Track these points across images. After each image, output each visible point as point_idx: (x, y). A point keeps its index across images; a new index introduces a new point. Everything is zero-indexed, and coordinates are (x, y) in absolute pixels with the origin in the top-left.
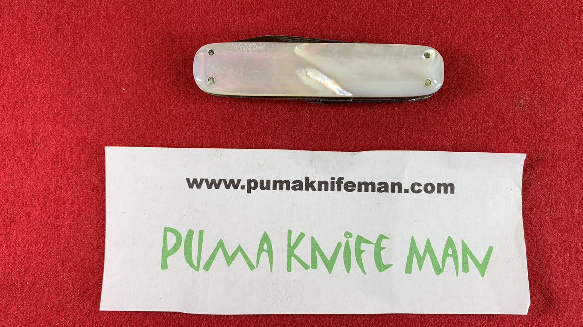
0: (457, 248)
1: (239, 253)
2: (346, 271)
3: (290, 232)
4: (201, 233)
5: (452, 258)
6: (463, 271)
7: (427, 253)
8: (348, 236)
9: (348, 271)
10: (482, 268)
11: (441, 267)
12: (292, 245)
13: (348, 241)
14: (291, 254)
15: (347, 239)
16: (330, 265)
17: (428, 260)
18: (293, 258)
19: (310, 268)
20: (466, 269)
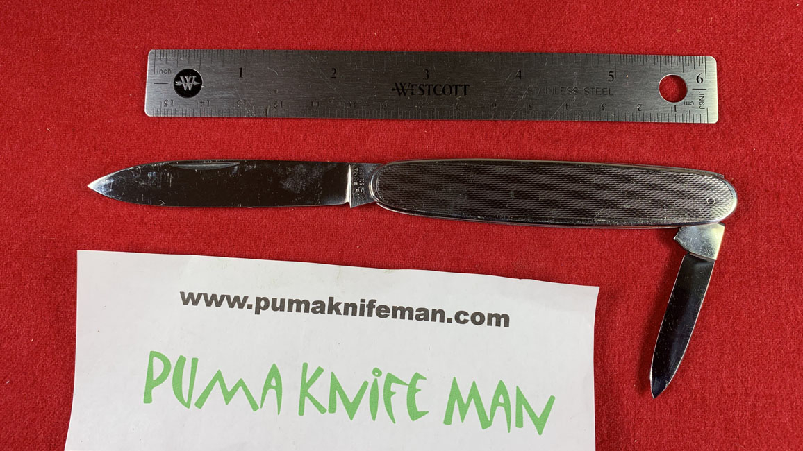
0: (510, 397)
1: (241, 388)
2: (371, 418)
3: (305, 366)
4: (195, 361)
5: (504, 409)
6: (517, 426)
7: (473, 400)
8: (377, 374)
9: (374, 418)
10: (540, 423)
11: (489, 420)
12: (307, 381)
13: (376, 380)
14: (304, 393)
15: (375, 377)
16: (352, 409)
17: (472, 409)
18: (307, 398)
19: (327, 412)
20: (520, 424)
